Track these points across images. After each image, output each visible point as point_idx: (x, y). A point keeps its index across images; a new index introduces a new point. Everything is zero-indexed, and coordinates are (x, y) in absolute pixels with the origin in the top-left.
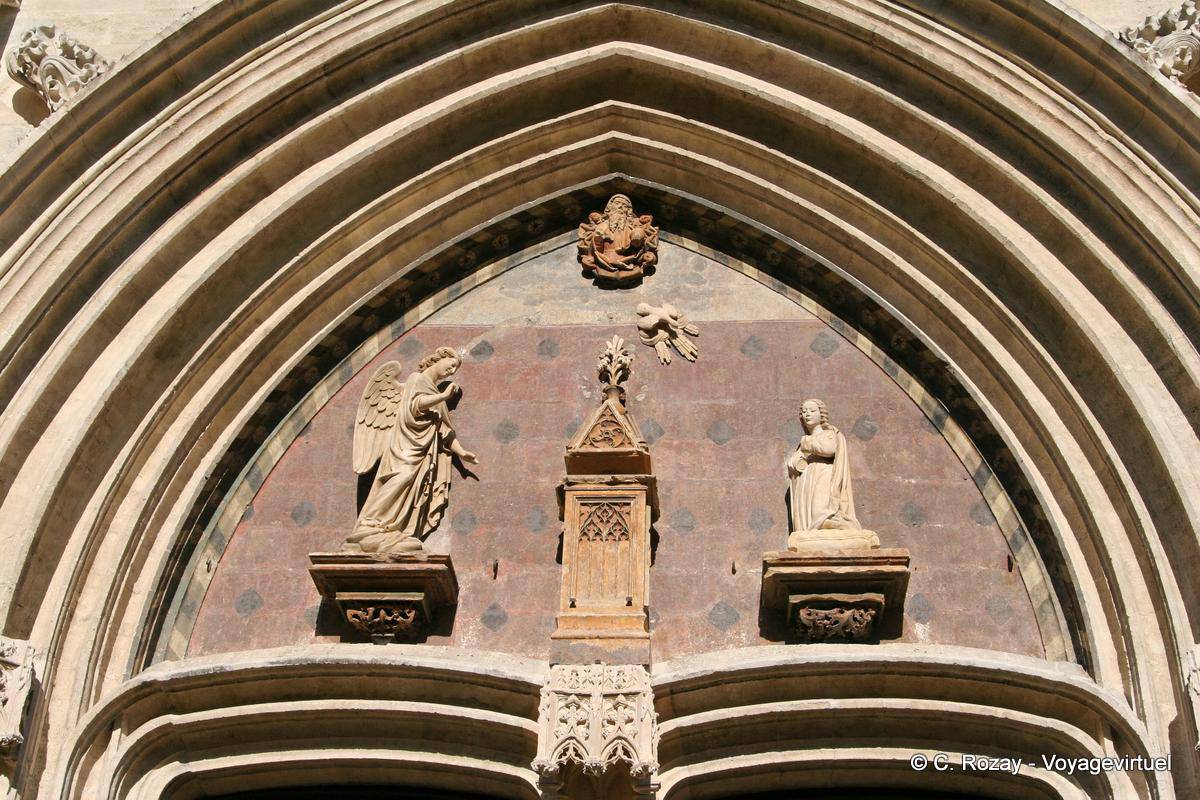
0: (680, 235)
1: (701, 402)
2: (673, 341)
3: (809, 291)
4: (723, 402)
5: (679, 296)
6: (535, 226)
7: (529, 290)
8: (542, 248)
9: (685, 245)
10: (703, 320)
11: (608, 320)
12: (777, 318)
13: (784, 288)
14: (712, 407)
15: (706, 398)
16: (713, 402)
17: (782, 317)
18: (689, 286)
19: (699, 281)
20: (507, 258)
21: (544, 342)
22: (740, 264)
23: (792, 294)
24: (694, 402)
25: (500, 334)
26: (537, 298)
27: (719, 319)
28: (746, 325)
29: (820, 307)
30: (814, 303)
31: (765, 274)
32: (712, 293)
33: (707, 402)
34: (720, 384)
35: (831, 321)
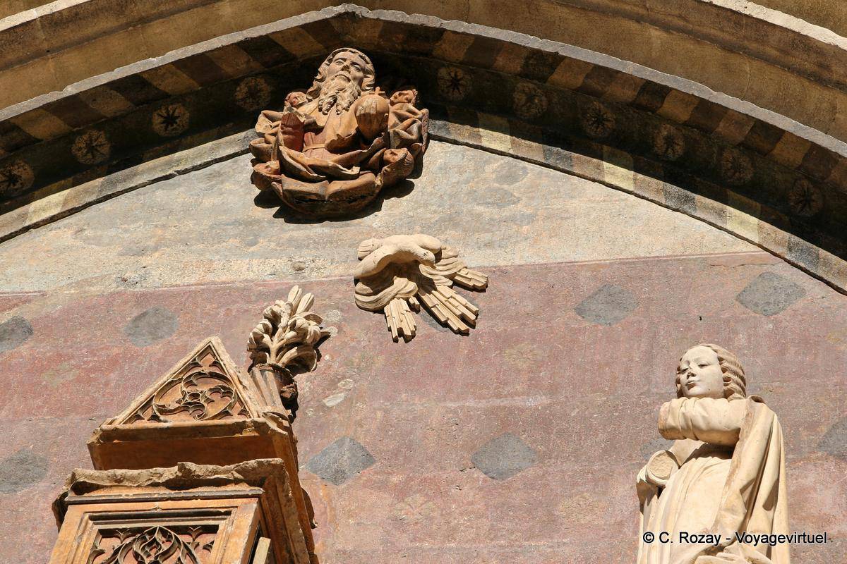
0: (475, 125)
1: (471, 403)
2: (426, 298)
3: (745, 199)
4: (518, 402)
5: (456, 225)
6: (169, 120)
7: (138, 231)
8: (178, 161)
9: (485, 144)
10: (502, 263)
11: (292, 271)
12: (668, 252)
13: (688, 200)
14: (491, 412)
15: (481, 397)
16: (498, 402)
17: (679, 250)
18: (481, 209)
19: (503, 200)
20: (101, 180)
21: (144, 315)
22: (598, 167)
23: (706, 208)
24: (451, 405)
25: (55, 305)
26: (151, 243)
27: (536, 260)
28: (595, 268)
29: (767, 225)
30: (754, 220)
31: (648, 179)
32: (531, 219)
33: (483, 404)
34: (519, 371)
35: (790, 249)
